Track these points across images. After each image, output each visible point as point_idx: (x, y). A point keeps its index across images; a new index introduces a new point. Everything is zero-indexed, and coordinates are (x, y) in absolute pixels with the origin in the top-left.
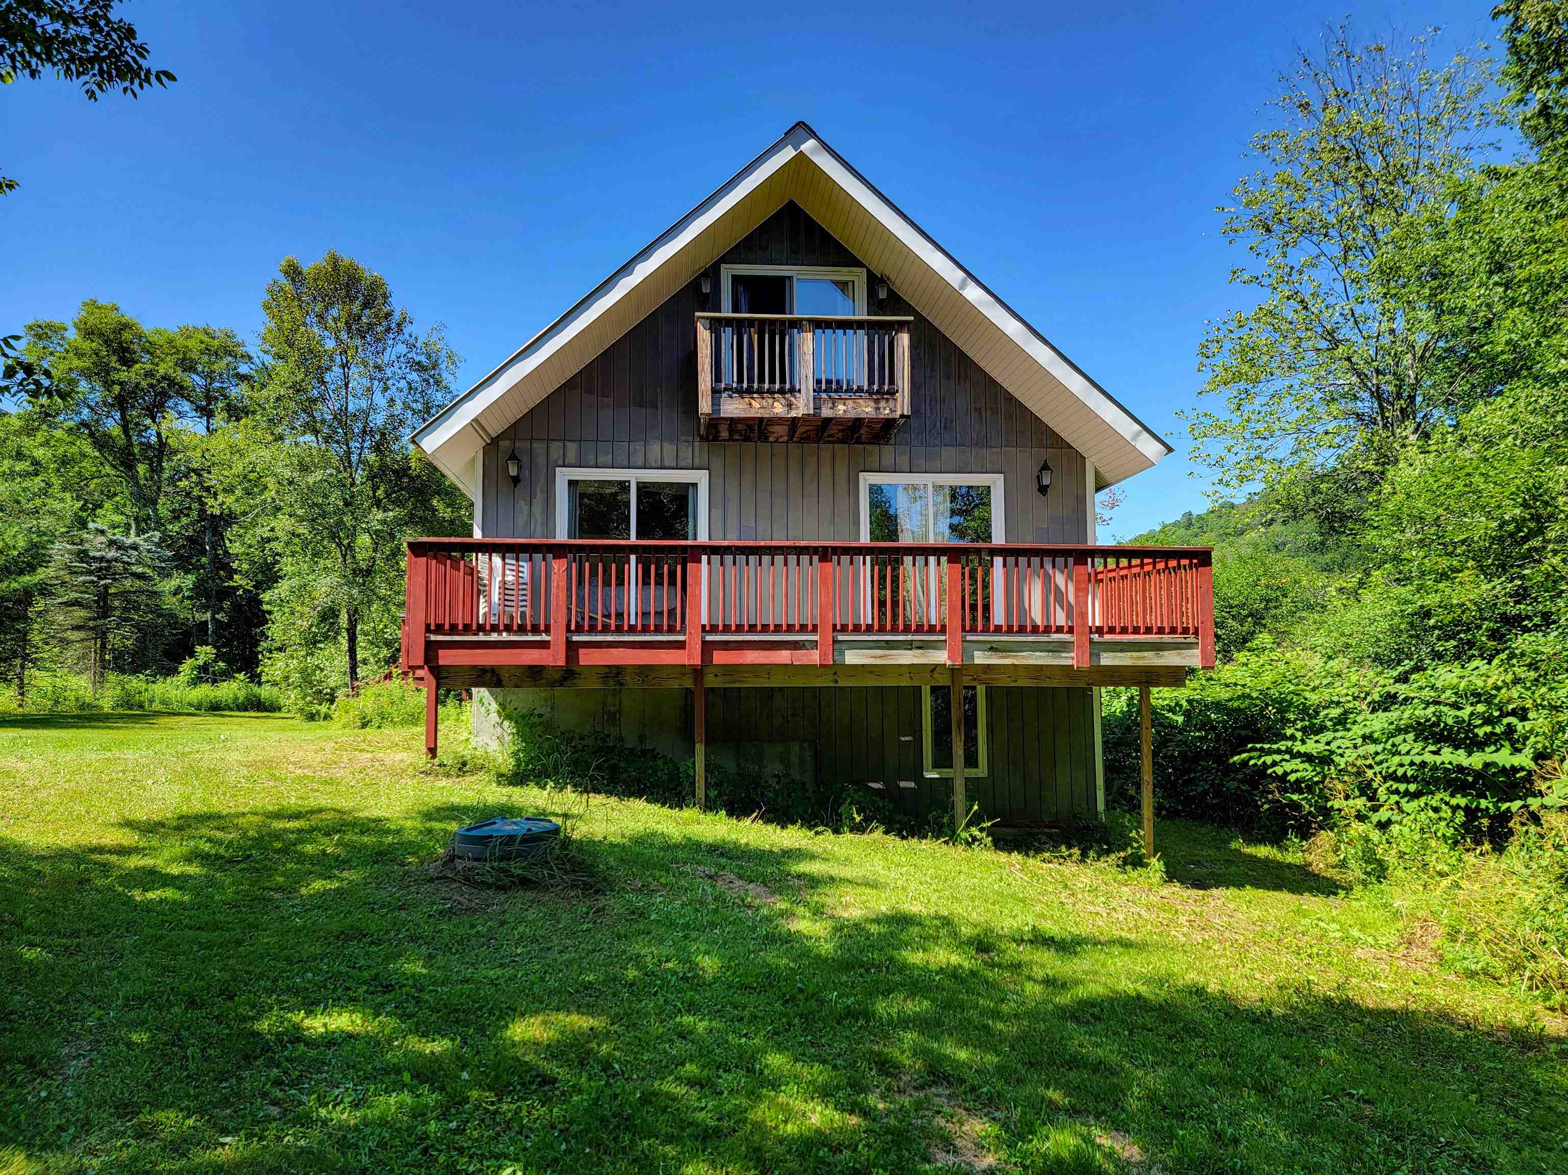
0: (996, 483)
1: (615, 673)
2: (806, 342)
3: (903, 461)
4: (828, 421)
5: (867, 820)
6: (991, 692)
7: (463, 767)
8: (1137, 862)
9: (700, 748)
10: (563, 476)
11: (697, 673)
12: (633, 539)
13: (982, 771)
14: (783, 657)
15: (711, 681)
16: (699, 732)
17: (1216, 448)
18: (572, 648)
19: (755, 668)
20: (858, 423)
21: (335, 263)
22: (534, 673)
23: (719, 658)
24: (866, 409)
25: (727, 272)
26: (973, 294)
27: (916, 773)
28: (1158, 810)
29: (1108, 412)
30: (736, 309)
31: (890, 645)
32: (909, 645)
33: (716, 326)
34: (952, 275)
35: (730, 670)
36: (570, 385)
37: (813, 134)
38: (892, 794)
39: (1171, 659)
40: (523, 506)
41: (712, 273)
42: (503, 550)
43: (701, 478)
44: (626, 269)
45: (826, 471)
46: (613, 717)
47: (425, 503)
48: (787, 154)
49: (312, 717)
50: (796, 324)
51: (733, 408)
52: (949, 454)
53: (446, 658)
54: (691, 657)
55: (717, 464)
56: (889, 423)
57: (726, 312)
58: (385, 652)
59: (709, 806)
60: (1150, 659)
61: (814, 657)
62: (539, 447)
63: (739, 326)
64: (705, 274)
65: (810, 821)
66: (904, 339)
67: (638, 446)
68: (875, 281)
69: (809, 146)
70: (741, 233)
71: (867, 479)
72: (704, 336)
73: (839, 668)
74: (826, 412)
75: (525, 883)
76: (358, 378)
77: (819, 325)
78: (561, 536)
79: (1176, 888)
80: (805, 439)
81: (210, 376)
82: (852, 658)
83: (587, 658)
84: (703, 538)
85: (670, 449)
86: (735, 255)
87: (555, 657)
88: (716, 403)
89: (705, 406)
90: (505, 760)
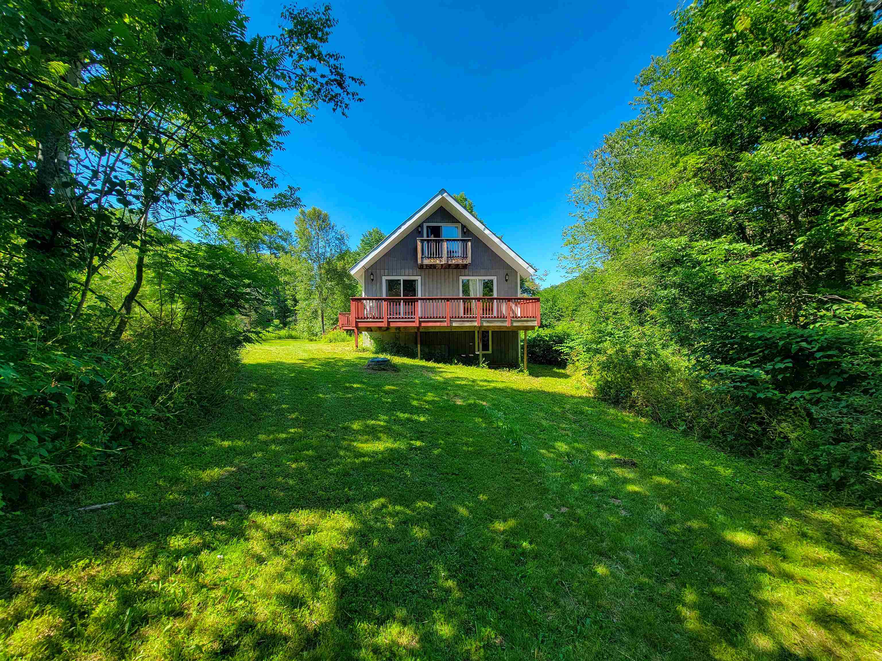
0: (495, 279)
1: (398, 328)
2: (445, 244)
3: (471, 274)
4: (450, 265)
5: (458, 362)
6: (493, 332)
7: (364, 350)
8: (522, 371)
9: (419, 346)
10: (384, 278)
11: (418, 328)
12: (402, 297)
13: (490, 352)
14: (438, 324)
15: (421, 330)
16: (419, 342)
17: (564, 263)
18: (389, 323)
19: (432, 327)
20: (458, 265)
21: (314, 209)
22: (380, 328)
23: (423, 324)
24: (460, 262)
25: (425, 225)
26: (487, 232)
27: (474, 353)
28: (528, 360)
29: (520, 262)
30: (428, 236)
31: (463, 321)
32: (468, 321)
33: (422, 241)
34: (482, 227)
35: (425, 327)
36: (385, 255)
37: (446, 192)
38: (467, 357)
39: (530, 324)
40: (374, 286)
41: (421, 226)
42: (370, 299)
43: (419, 278)
44: (400, 228)
45: (451, 276)
46: (397, 339)
47: (342, 280)
48: (440, 197)
49: (311, 340)
50: (442, 240)
51: (426, 262)
52: (482, 271)
53: (360, 325)
54: (416, 324)
55: (423, 274)
56: (466, 265)
57: (425, 238)
58: (331, 322)
59: (421, 359)
60: (526, 324)
61: (445, 324)
62: (378, 271)
63: (428, 241)
64: (419, 226)
65: (445, 363)
66: (469, 244)
67: (403, 270)
68: (463, 227)
69: (445, 195)
70: (428, 215)
71: (462, 278)
72: (419, 244)
73: (451, 327)
74: (450, 263)
75: (384, 370)
76: (322, 244)
77: (448, 240)
78: (384, 296)
79: (531, 377)
80: (445, 268)
81: (270, 237)
82: (454, 324)
83: (392, 325)
84: (419, 296)
85: (411, 271)
86: (427, 220)
87: (384, 325)
88: (422, 261)
89: (419, 262)
90: (374, 350)
